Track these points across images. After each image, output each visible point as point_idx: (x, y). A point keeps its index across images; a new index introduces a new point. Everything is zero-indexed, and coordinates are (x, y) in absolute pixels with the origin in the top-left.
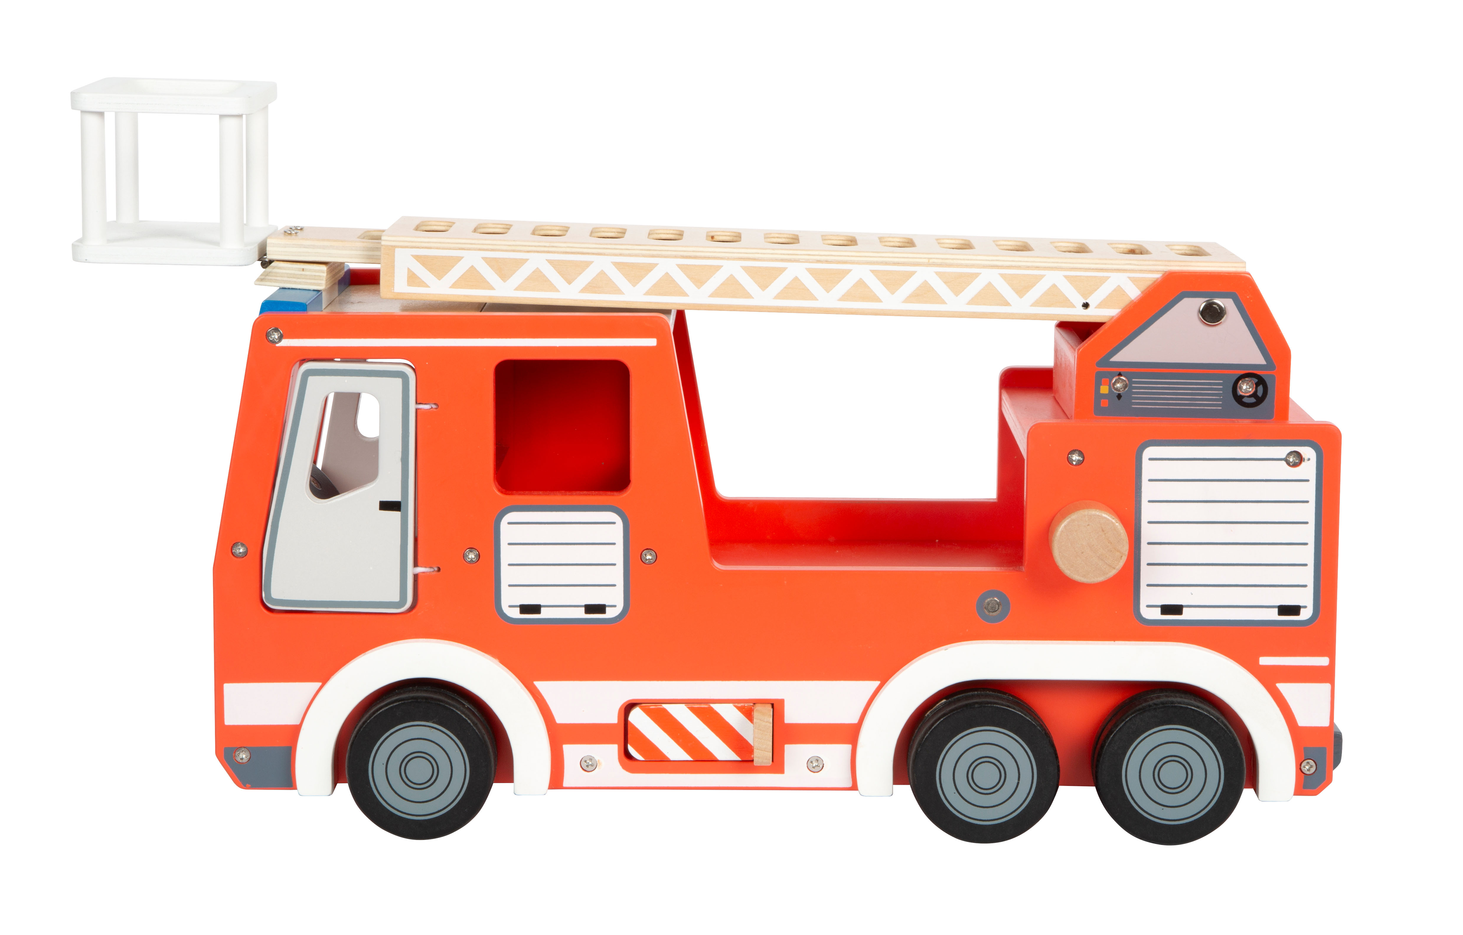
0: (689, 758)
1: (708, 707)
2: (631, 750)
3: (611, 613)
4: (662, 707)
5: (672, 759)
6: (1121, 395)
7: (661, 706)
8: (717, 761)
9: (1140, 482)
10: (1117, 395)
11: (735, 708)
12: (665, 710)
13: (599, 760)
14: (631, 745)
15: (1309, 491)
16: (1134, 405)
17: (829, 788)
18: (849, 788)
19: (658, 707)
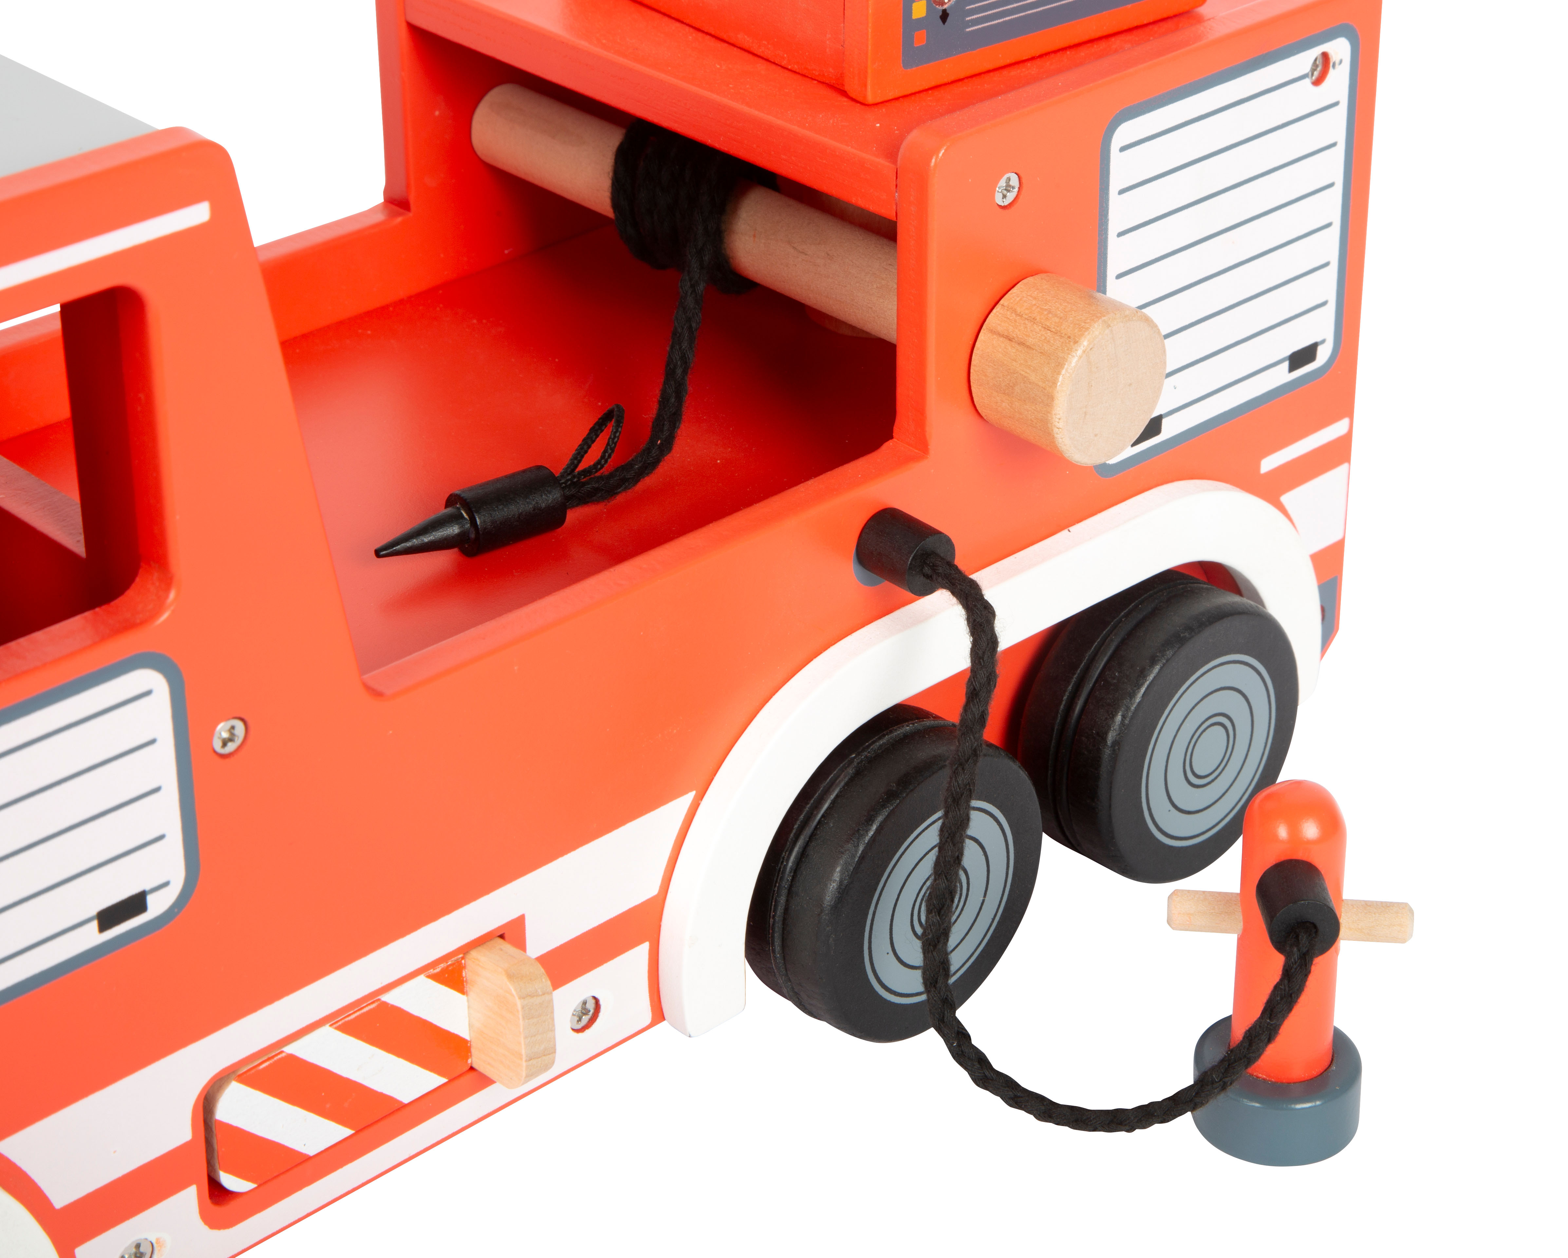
0: (348, 1132)
1: (378, 1006)
2: (229, 1181)
3: (157, 905)
4: (283, 1055)
5: (312, 1152)
6: (948, 11)
7: (282, 1052)
8: (405, 1106)
9: (1107, 194)
10: (941, 13)
11: (430, 981)
12: (292, 1058)
13: (158, 1240)
14: (226, 1171)
15: (1338, 121)
16: (970, 27)
17: (615, 1044)
18: (649, 1024)
19: (276, 1058)
